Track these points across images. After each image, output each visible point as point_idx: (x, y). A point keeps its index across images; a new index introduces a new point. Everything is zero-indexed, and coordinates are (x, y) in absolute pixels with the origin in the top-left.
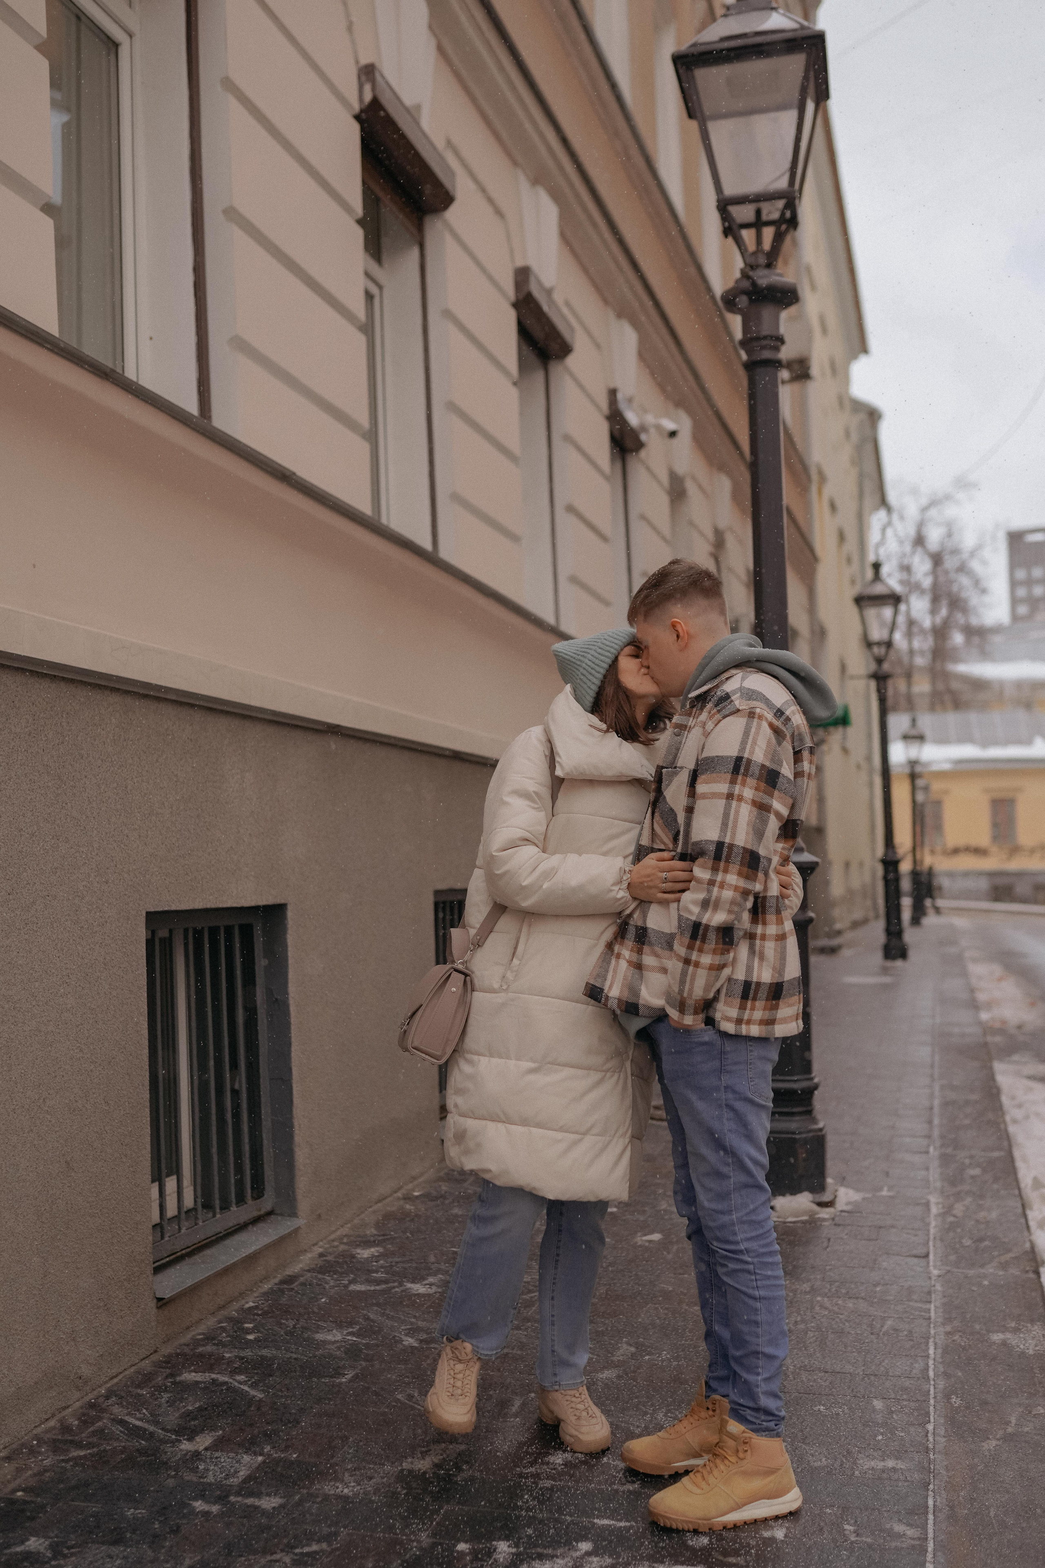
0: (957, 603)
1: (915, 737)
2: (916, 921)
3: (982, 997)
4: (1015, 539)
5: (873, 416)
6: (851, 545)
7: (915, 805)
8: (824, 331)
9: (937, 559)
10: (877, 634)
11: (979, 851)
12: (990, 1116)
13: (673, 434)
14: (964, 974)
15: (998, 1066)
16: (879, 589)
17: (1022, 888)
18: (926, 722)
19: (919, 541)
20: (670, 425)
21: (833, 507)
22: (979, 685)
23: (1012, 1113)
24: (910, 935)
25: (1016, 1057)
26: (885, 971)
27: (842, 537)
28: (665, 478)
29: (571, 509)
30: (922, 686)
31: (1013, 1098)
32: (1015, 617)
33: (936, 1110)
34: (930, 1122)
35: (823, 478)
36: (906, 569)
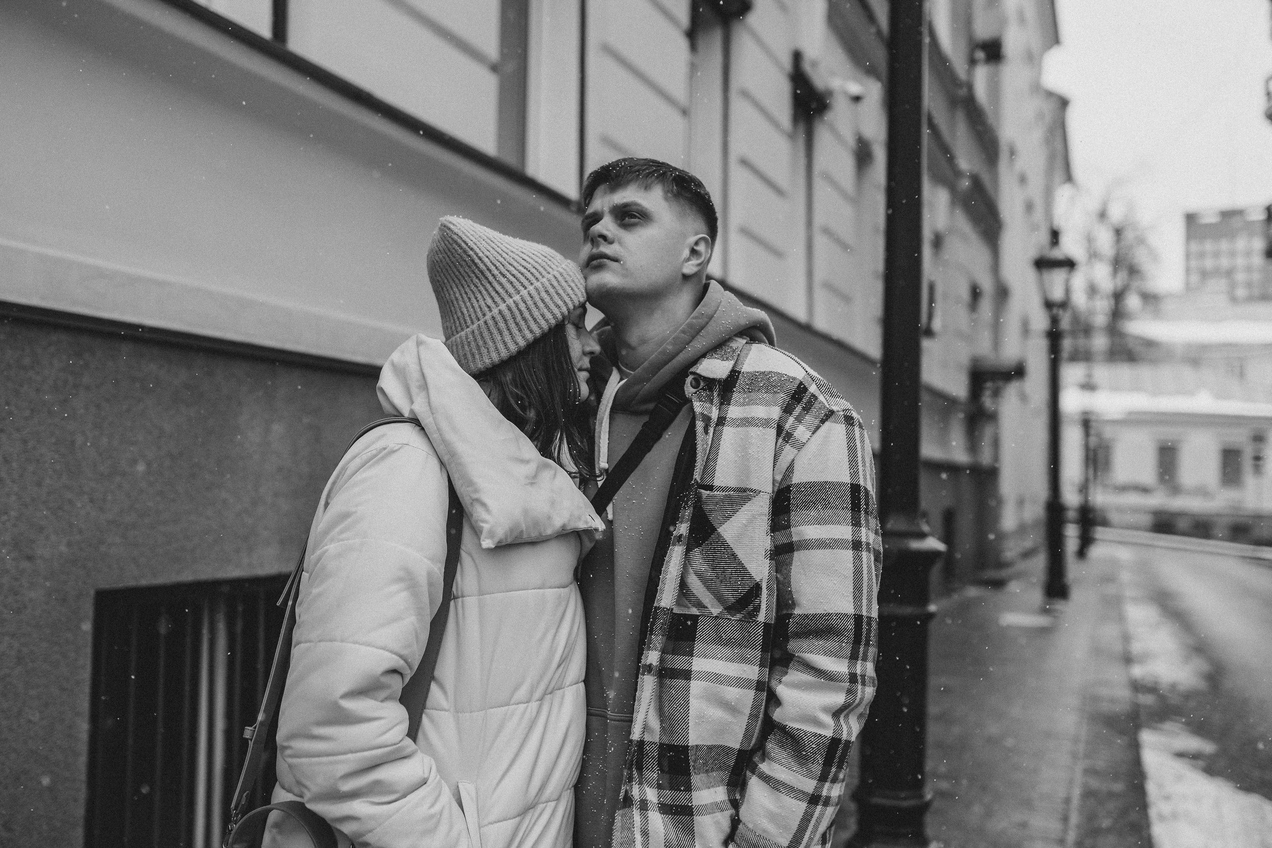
0: (1133, 271)
1: (1089, 386)
2: (1082, 553)
3: (1136, 647)
4: (1191, 219)
5: (1063, 103)
6: (1039, 214)
7: (1087, 449)
8: (1022, 20)
9: (1118, 232)
10: (1057, 294)
11: (1144, 490)
12: (1133, 816)
13: (857, 99)
14: (1121, 618)
15: (1147, 737)
16: (1057, 254)
17: (1182, 524)
18: (1102, 372)
19: (1103, 215)
20: (854, 88)
21: (1023, 180)
22: (1150, 344)
23: (1158, 807)
24: (1074, 569)
25: (1168, 726)
26: (1045, 611)
27: (1029, 207)
28: (851, 141)
29: (744, 162)
30: (1100, 342)
31: (1160, 786)
32: (1188, 287)
33: (1076, 801)
34: (1065, 819)
35: (1012, 153)
36: (1090, 240)
